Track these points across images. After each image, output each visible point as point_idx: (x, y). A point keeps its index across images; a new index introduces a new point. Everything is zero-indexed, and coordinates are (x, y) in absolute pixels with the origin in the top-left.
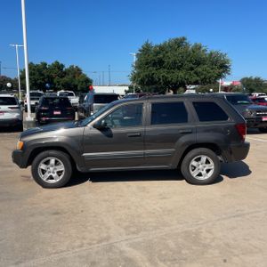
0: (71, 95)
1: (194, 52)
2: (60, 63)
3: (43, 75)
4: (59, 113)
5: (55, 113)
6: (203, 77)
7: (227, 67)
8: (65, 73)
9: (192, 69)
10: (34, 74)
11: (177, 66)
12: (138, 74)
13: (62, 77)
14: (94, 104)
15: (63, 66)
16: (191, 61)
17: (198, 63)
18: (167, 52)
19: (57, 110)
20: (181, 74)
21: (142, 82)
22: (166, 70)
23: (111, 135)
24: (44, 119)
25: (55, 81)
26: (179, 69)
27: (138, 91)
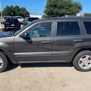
0: (21, 18)
1: (69, 2)
2: (18, 6)
3: (12, 10)
4: (14, 25)
5: (12, 25)
6: (72, 12)
7: (81, 8)
8: (20, 10)
9: (68, 9)
10: (8, 10)
11: (62, 7)
12: (47, 10)
13: (19, 11)
14: (29, 22)
15: (19, 7)
16: (67, 5)
17: (70, 6)
18: (58, 2)
19: (13, 24)
20: (63, 11)
21: (48, 14)
22: (57, 9)
23: (31, 42)
24: (7, 28)
25: (16, 13)
26: (62, 8)
27: (46, 17)
